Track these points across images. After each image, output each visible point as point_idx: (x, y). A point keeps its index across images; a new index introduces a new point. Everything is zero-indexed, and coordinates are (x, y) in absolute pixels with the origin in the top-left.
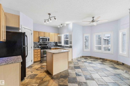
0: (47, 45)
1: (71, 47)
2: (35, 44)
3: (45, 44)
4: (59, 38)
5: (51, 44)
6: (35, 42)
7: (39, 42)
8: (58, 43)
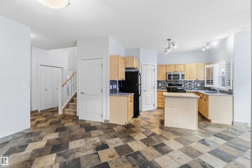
0: (181, 85)
1: (230, 92)
4: (210, 72)
5: (189, 84)
7: (166, 80)
8: (205, 82)
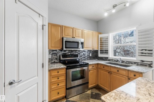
2: (53, 54)
3: (73, 55)
5: (84, 55)
6: (54, 49)
7: (62, 50)
8: (99, 51)
